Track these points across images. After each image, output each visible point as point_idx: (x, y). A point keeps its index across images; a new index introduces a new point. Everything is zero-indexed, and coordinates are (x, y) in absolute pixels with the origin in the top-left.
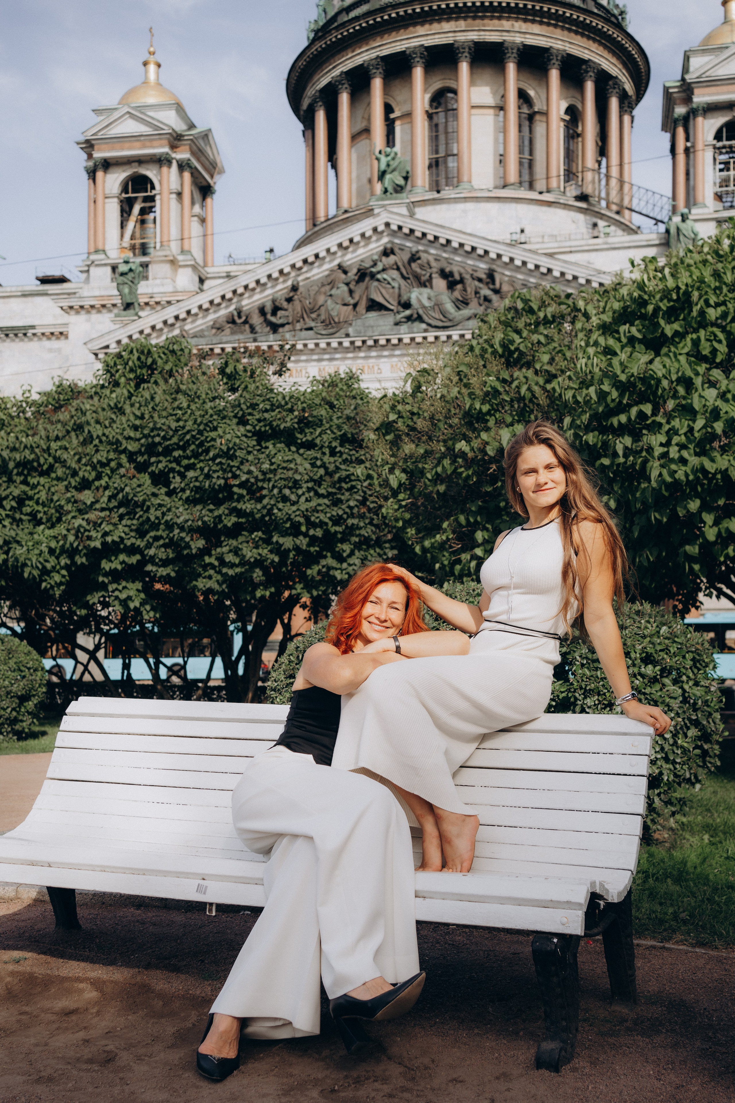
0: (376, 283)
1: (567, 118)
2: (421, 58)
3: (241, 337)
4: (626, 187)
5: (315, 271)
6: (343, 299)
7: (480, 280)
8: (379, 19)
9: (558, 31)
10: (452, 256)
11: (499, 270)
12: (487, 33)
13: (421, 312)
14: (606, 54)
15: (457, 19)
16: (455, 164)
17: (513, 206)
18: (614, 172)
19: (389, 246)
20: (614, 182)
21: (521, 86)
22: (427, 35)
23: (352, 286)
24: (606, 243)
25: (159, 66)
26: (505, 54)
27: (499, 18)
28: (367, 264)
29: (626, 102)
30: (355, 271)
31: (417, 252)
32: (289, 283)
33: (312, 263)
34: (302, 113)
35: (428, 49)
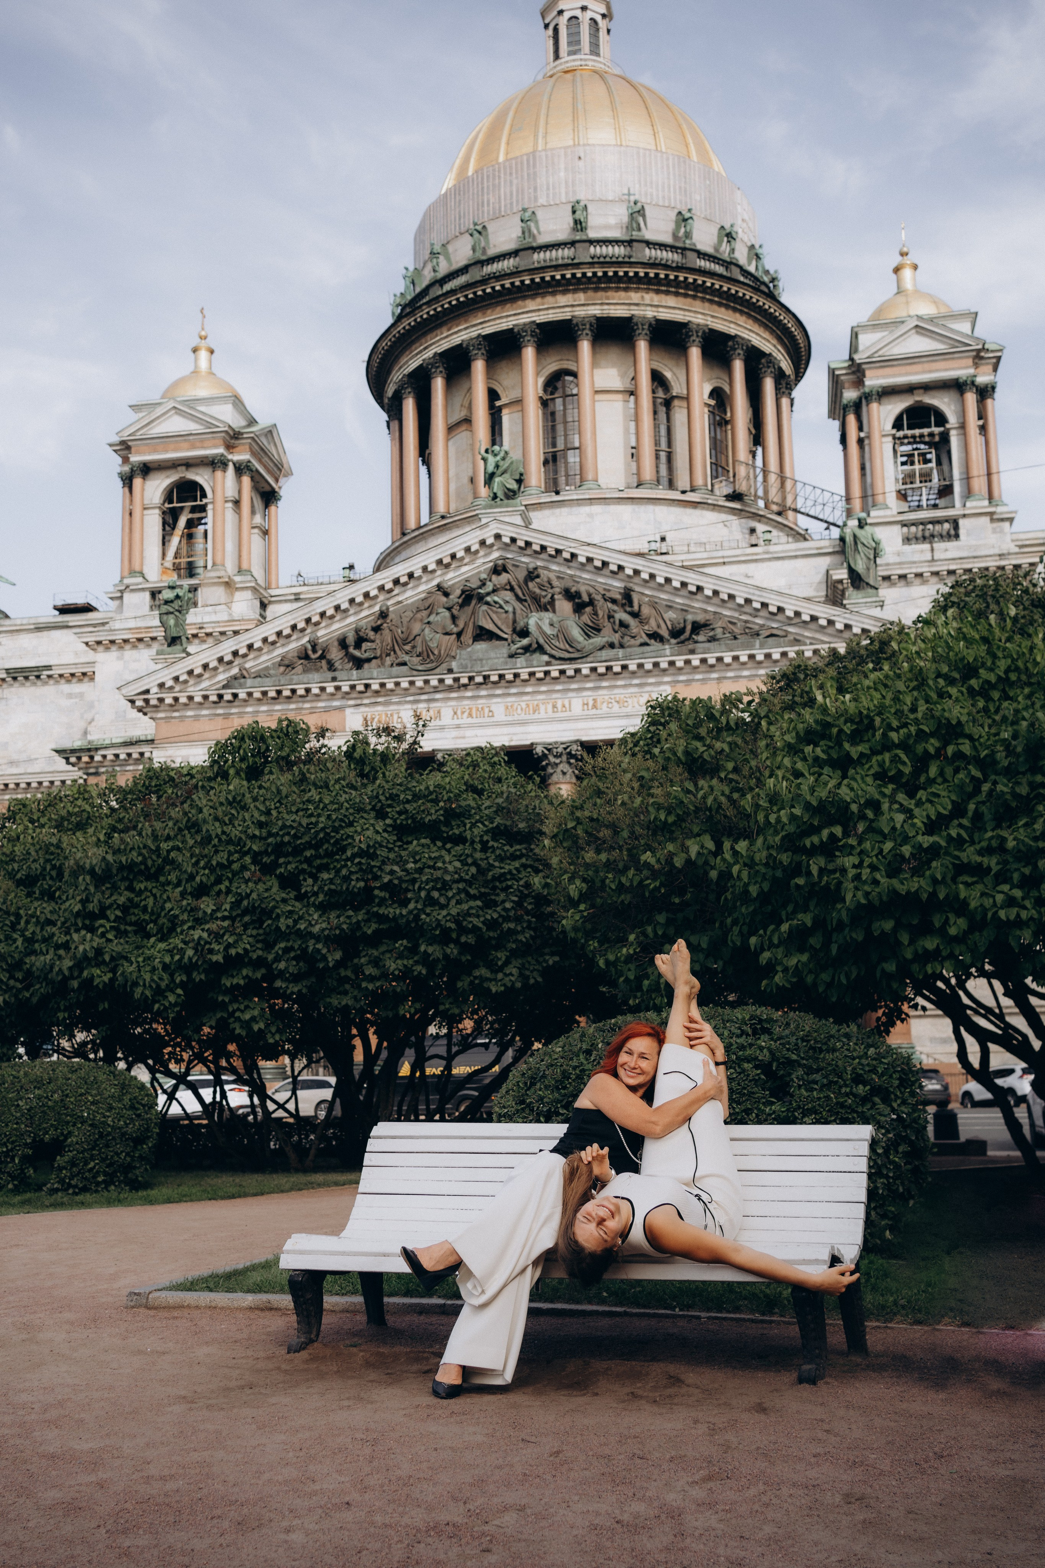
0: (485, 607)
1: (713, 402)
2: (532, 336)
3: (316, 676)
4: (789, 484)
5: (409, 593)
6: (444, 628)
7: (614, 601)
8: (480, 293)
9: (698, 303)
10: (578, 573)
11: (637, 588)
12: (612, 307)
13: (541, 641)
14: (756, 328)
15: (575, 291)
16: (578, 460)
17: (650, 508)
18: (773, 466)
19: (500, 562)
20: (772, 478)
21: (655, 367)
22: (539, 310)
23: (455, 612)
24: (767, 553)
25: (212, 352)
26: (635, 331)
27: (626, 289)
28: (474, 584)
29: (783, 383)
30: (458, 592)
31: (536, 569)
32: (377, 608)
33: (405, 584)
34: (386, 401)
35: (540, 326)
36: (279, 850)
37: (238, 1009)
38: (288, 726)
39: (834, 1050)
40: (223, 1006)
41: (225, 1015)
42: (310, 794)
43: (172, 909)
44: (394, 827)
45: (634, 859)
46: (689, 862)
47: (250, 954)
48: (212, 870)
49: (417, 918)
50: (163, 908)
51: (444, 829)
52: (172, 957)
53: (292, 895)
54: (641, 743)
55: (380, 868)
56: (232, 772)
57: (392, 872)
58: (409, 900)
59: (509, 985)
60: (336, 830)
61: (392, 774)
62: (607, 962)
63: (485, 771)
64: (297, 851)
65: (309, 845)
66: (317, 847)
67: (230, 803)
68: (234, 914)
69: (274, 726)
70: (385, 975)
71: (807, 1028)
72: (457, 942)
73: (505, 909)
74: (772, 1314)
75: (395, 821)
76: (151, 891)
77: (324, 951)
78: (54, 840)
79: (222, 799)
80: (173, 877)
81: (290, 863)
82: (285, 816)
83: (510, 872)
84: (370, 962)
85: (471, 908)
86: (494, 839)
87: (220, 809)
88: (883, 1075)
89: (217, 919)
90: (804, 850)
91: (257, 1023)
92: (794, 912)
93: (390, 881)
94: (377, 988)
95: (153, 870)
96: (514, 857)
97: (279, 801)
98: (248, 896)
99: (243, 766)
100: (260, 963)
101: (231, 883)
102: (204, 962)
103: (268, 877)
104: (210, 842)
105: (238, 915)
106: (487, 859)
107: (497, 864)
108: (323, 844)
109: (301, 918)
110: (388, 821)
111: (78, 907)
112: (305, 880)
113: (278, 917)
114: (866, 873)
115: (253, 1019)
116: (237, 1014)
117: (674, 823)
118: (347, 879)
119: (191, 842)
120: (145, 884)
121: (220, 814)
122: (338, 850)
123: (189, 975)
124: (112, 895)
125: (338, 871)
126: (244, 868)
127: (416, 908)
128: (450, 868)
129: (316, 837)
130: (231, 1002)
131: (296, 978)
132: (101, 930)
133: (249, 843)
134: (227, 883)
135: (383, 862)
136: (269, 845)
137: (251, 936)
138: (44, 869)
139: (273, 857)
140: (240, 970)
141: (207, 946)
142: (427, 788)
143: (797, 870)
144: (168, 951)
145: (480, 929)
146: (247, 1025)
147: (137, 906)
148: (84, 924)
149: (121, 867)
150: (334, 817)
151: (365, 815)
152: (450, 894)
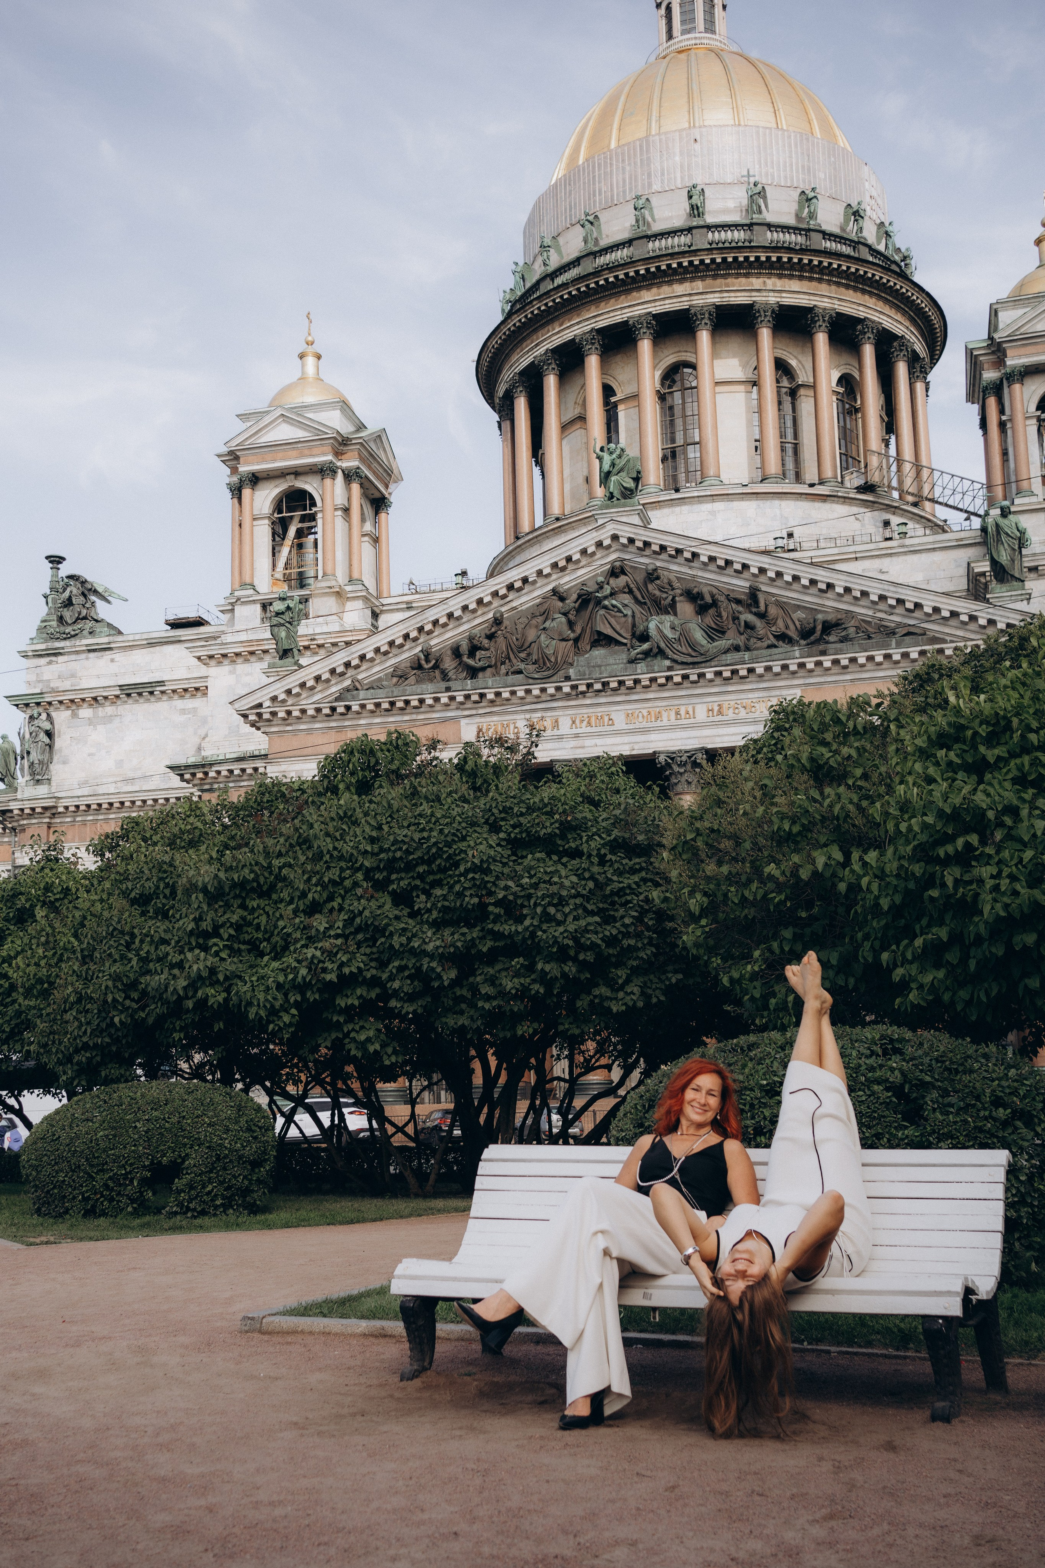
0: (602, 612)
1: (840, 390)
2: (647, 328)
3: (430, 687)
4: (924, 473)
5: (523, 599)
6: (560, 634)
7: (738, 602)
8: (592, 285)
9: (824, 286)
10: (700, 573)
11: (764, 588)
12: (732, 294)
13: (662, 645)
14: (887, 310)
15: (692, 279)
16: (698, 455)
17: (776, 502)
18: (906, 453)
19: (618, 564)
21: (778, 355)
22: (655, 301)
23: (571, 617)
24: (902, 546)
25: (319, 357)
26: (755, 318)
27: (747, 275)
29: (917, 366)
30: (574, 596)
31: (655, 570)
32: (491, 615)
33: (520, 589)
34: (497, 401)
35: (657, 317)
36: (391, 866)
37: (353, 1030)
38: (397, 738)
39: (971, 1071)
40: (338, 1026)
41: (341, 1036)
42: (421, 808)
43: (285, 927)
44: (509, 841)
45: (757, 870)
46: (815, 873)
47: (364, 973)
48: (324, 887)
49: (533, 935)
50: (276, 926)
51: (559, 842)
52: (286, 976)
53: (406, 911)
54: (765, 750)
55: (494, 883)
56: (341, 786)
57: (506, 888)
58: (525, 916)
59: (631, 1004)
60: (449, 845)
61: (506, 785)
62: (731, 980)
63: (603, 782)
64: (409, 867)
65: (421, 861)
66: (429, 862)
67: (341, 818)
68: (347, 932)
69: (383, 738)
70: (502, 994)
71: (942, 1049)
72: (575, 960)
73: (624, 925)
74: (907, 1349)
75: (509, 834)
76: (263, 909)
77: (439, 970)
78: (167, 858)
79: (333, 815)
80: (285, 895)
81: (402, 879)
82: (397, 831)
83: (629, 887)
84: (486, 981)
85: (589, 924)
86: (612, 852)
87: (331, 824)
88: (1025, 1097)
89: (330, 936)
90: (937, 860)
91: (373, 1044)
92: (929, 926)
93: (505, 897)
94: (494, 1008)
95: (265, 888)
96: (633, 871)
97: (390, 816)
98: (361, 913)
99: (353, 781)
100: (375, 982)
101: (343, 900)
102: (318, 980)
103: (381, 894)
104: (321, 859)
105: (351, 933)
106: (605, 872)
107: (615, 878)
108: (435, 859)
109: (414, 936)
110: (502, 835)
111: (192, 926)
112: (418, 896)
113: (391, 934)
114: (1004, 883)
115: (368, 1040)
116: (352, 1035)
117: (800, 833)
118: (460, 895)
119: (302, 858)
120: (257, 901)
121: (331, 829)
122: (452, 865)
123: (303, 994)
124: (225, 913)
125: (451, 887)
126: (356, 884)
127: (532, 924)
128: (567, 883)
129: (428, 852)
130: (346, 1022)
131: (411, 998)
132: (215, 949)
133: (360, 859)
134: (339, 900)
135: (498, 878)
136: (380, 860)
137: (365, 954)
138: (158, 887)
139: (385, 874)
140: (354, 989)
141: (321, 965)
142: (542, 800)
143: (930, 881)
144: (282, 970)
145: (599, 946)
146: (362, 1046)
147: (250, 924)
148: (197, 943)
149: (234, 885)
150: (446, 831)
151: (478, 829)
152: (567, 910)
